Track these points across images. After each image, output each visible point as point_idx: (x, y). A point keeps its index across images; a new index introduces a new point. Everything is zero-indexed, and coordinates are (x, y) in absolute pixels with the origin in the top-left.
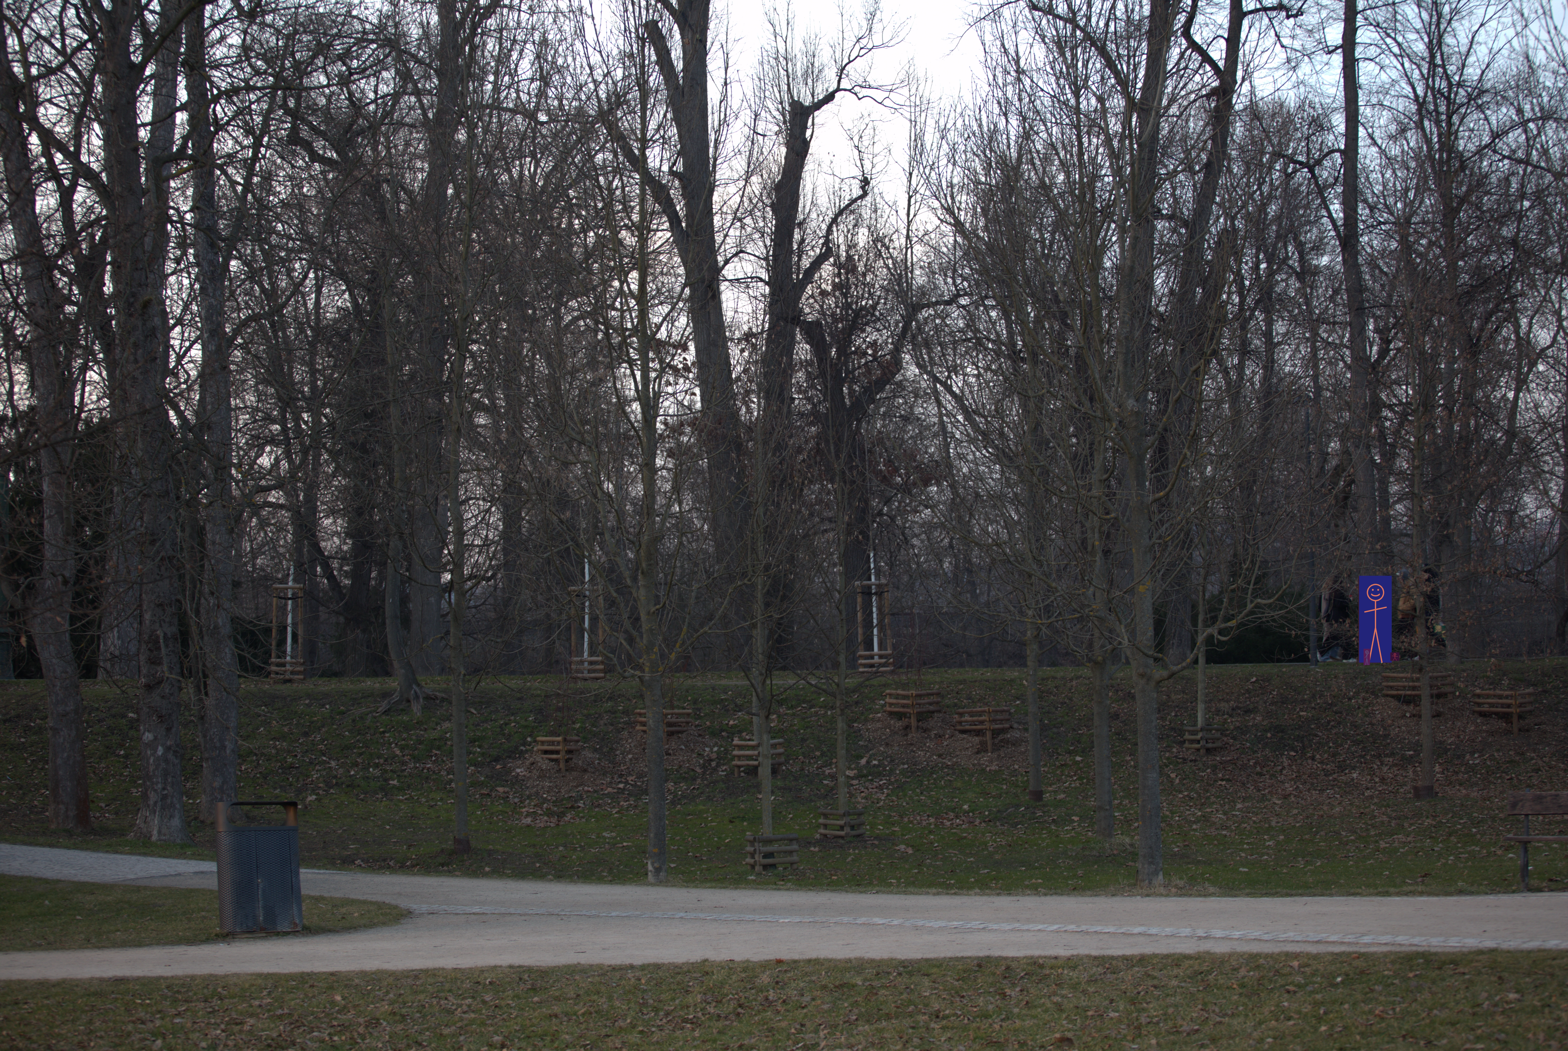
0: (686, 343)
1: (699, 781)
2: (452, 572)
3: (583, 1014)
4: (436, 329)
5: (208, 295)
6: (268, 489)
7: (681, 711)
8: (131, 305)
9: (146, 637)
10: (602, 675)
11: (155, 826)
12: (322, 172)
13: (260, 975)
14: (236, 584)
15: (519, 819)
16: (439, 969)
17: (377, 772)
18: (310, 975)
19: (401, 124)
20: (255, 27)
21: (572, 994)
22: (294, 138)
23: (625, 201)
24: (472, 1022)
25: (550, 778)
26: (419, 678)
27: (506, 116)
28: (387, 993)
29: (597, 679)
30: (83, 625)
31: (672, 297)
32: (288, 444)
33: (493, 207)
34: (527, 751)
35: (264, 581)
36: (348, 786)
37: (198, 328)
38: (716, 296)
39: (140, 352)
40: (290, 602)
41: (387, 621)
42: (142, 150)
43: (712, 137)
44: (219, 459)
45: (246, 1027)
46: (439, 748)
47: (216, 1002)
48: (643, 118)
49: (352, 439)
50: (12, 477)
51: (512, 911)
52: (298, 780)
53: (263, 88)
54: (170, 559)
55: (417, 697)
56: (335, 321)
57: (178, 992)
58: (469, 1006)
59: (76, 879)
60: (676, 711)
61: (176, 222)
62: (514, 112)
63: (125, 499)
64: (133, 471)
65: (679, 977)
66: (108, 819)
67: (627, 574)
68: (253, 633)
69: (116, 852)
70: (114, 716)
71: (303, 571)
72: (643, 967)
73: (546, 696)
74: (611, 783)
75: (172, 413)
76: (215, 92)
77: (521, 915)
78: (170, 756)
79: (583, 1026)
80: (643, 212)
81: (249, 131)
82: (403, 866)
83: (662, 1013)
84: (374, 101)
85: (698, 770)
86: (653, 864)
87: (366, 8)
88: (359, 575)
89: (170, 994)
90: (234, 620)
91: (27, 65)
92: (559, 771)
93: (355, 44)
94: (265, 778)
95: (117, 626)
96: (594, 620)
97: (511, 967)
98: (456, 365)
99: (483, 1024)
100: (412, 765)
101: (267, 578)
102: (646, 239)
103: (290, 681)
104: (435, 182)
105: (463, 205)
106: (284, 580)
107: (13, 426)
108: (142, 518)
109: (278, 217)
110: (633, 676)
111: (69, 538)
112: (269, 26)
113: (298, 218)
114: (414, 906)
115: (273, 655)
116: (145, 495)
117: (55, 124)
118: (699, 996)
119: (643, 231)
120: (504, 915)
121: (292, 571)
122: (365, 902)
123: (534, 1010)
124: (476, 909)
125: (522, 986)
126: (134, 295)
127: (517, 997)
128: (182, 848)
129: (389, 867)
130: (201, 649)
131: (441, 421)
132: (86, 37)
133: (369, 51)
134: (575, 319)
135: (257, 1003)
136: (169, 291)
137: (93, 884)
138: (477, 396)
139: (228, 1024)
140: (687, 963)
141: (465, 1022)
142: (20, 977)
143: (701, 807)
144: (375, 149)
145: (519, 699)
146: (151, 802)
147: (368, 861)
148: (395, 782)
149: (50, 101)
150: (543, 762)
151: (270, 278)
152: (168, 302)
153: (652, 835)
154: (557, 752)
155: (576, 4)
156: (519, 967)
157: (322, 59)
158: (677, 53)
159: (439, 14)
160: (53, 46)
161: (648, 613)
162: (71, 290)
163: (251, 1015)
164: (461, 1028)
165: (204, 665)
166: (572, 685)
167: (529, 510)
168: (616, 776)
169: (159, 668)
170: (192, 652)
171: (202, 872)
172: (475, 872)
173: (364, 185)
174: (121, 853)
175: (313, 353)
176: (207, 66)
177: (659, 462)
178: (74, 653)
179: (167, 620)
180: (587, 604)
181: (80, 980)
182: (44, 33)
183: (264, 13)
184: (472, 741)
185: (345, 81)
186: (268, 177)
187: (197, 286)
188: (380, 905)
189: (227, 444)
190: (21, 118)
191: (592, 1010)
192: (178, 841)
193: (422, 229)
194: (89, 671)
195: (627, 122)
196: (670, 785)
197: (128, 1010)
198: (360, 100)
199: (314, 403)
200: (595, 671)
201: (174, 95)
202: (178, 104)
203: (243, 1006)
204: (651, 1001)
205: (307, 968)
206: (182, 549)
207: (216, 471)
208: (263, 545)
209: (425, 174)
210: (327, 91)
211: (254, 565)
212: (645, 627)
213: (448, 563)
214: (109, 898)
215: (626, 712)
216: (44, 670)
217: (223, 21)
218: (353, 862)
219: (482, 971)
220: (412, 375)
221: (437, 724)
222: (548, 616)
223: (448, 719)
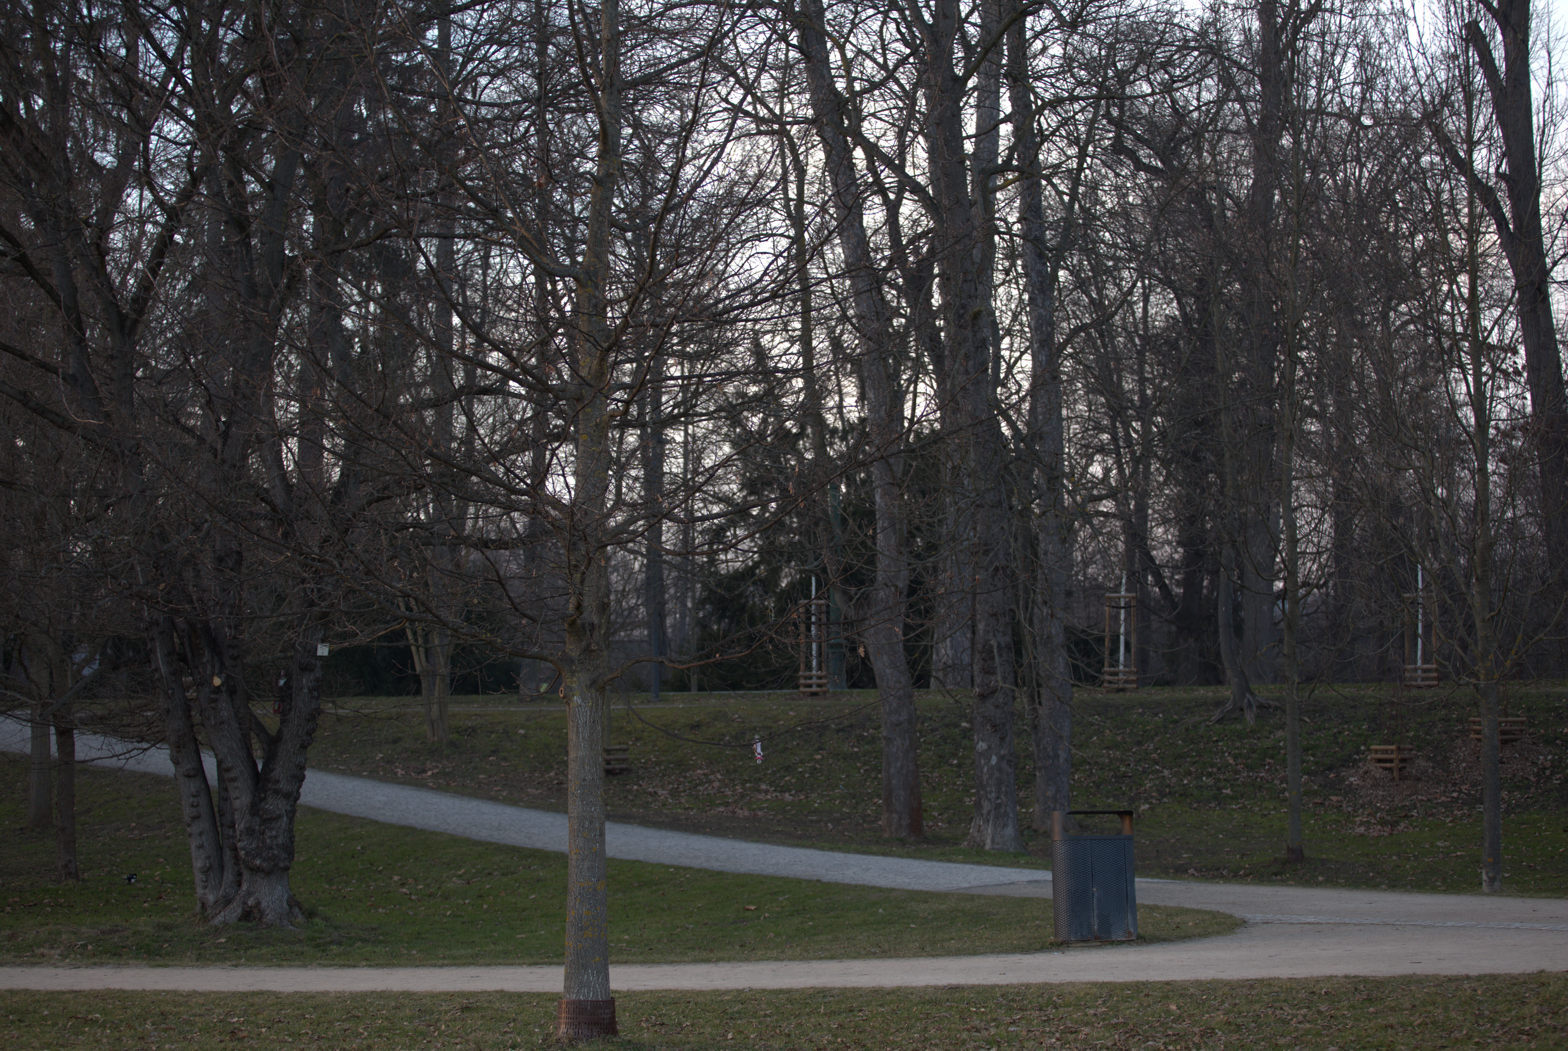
0: (1515, 347)
1: (1533, 790)
2: (1285, 579)
3: (1419, 1025)
4: (1266, 336)
5: (1037, 305)
6: (1100, 498)
7: (1515, 719)
8: (961, 316)
9: (979, 647)
10: (1435, 683)
11: (988, 835)
12: (1147, 181)
13: (1095, 984)
14: (1069, 594)
15: (1353, 829)
16: (1274, 979)
17: (1210, 781)
18: (1145, 984)
19: (1225, 130)
20: (1077, 37)
21: (1407, 1005)
22: (1118, 147)
23: (1452, 203)
24: (1307, 1032)
25: (1383, 786)
26: (1253, 686)
27: (1328, 122)
28: (1223, 1002)
29: (1430, 686)
30: (917, 635)
31: (1503, 301)
32: (1118, 454)
33: (1319, 212)
34: (1360, 760)
35: (1095, 591)
36: (1181, 795)
37: (1027, 340)
38: (1545, 299)
39: (971, 363)
40: (1122, 611)
41: (1220, 630)
42: (968, 163)
43: (1536, 138)
44: (1052, 469)
45: (1081, 1036)
46: (1272, 757)
47: (1051, 1011)
48: (1469, 120)
49: (1184, 447)
50: (843, 488)
51: (1347, 920)
52: (1131, 789)
53: (1088, 98)
54: (1004, 569)
55: (1250, 705)
56: (1165, 329)
57: (1013, 1000)
58: (1304, 1016)
59: (910, 888)
60: (1510, 719)
61: (1004, 233)
62: (1339, 116)
63: (958, 510)
64: (966, 482)
65: (1515, 988)
66: (941, 828)
67: (1462, 580)
68: (1086, 642)
69: (950, 861)
70: (947, 726)
71: (1135, 580)
72: (1479, 978)
73: (1380, 705)
74: (1445, 791)
75: (1003, 424)
76: (1039, 103)
77: (1356, 925)
78: (1004, 765)
79: (1419, 1037)
80: (1471, 215)
81: (1073, 141)
82: (1235, 875)
83: (1498, 1024)
84: (1198, 108)
85: (1532, 778)
86: (1487, 874)
87: (1187, 16)
88: (1190, 583)
89: (1004, 1002)
90: (1068, 630)
91: (851, 81)
92: (1393, 779)
93: (1176, 52)
94: (1098, 787)
95: (951, 636)
96: (1427, 627)
97: (1346, 977)
98: (1287, 371)
99: (1319, 1034)
100: (1245, 774)
101: (1100, 587)
102: (1476, 242)
103: (1123, 690)
104: (1262, 189)
105: (1289, 211)
106: (1117, 589)
107: (843, 438)
108: (975, 529)
109: (1105, 227)
110: (1468, 684)
111: (902, 549)
112: (1091, 36)
113: (1124, 227)
114: (1248, 916)
115: (1106, 664)
116: (978, 506)
117: (878, 138)
118: (1535, 1007)
119: (1473, 234)
120: (1338, 924)
121: (1124, 581)
122: (1199, 911)
123: (1370, 1020)
124: (1311, 919)
125: (1358, 996)
126: (963, 306)
127: (1353, 1007)
128: (1015, 857)
129: (1222, 876)
130: (1035, 658)
131: (1271, 428)
132: (908, 51)
133: (1190, 59)
134: (1405, 324)
135: (1092, 1012)
136: (998, 302)
137: (927, 893)
138: (1307, 402)
139: (1063, 1032)
140: (1523, 974)
141: (1300, 1032)
142: (855, 985)
143: (1535, 816)
144: (1200, 157)
145: (1354, 707)
146: (985, 811)
147: (1201, 871)
148: (1228, 791)
149: (873, 115)
150: (1377, 771)
151: (1097, 288)
152: (997, 313)
153: (1486, 845)
154: (1391, 761)
155: (1398, 6)
156: (1355, 977)
157: (1145, 67)
158: (1499, 54)
159: (1260, 19)
160: (874, 61)
161: (1483, 620)
162: (899, 302)
163: (1086, 1024)
164: (1296, 1038)
165: (1038, 674)
166: (1405, 693)
167: (1362, 517)
168: (1449, 785)
169: (993, 678)
170: (1025, 661)
171: (1036, 881)
172: (1308, 882)
173: (1190, 193)
174: (955, 862)
175: (1142, 363)
176: (1030, 77)
177: (1490, 467)
178: (908, 663)
179: (1001, 629)
180: (1420, 611)
181: (915, 988)
182: (865, 48)
183: (1085, 23)
184: (1306, 750)
185: (1168, 88)
186: (1094, 186)
187: (1026, 297)
188: (1214, 915)
189: (1058, 453)
190: (846, 132)
191: (1427, 1020)
192: (1012, 850)
193: (1250, 236)
194: (921, 680)
195: (1453, 124)
196: (1504, 794)
197: (962, 1018)
198: (1184, 108)
199: (1145, 412)
200: (1427, 679)
201: (997, 108)
202: (1002, 115)
203: (1077, 1015)
204: (1487, 1012)
205: (1142, 977)
206: (1015, 558)
207: (1049, 481)
208: (1094, 554)
209: (1251, 182)
210: (1150, 99)
211: (1085, 575)
212: (1480, 633)
213: (1280, 571)
214: (943, 907)
215: (1460, 720)
216: (877, 681)
217: (1045, 30)
218: (1186, 871)
219: (1317, 981)
220: (1242, 383)
221: (1270, 733)
222: (1381, 623)
223: (1282, 727)
